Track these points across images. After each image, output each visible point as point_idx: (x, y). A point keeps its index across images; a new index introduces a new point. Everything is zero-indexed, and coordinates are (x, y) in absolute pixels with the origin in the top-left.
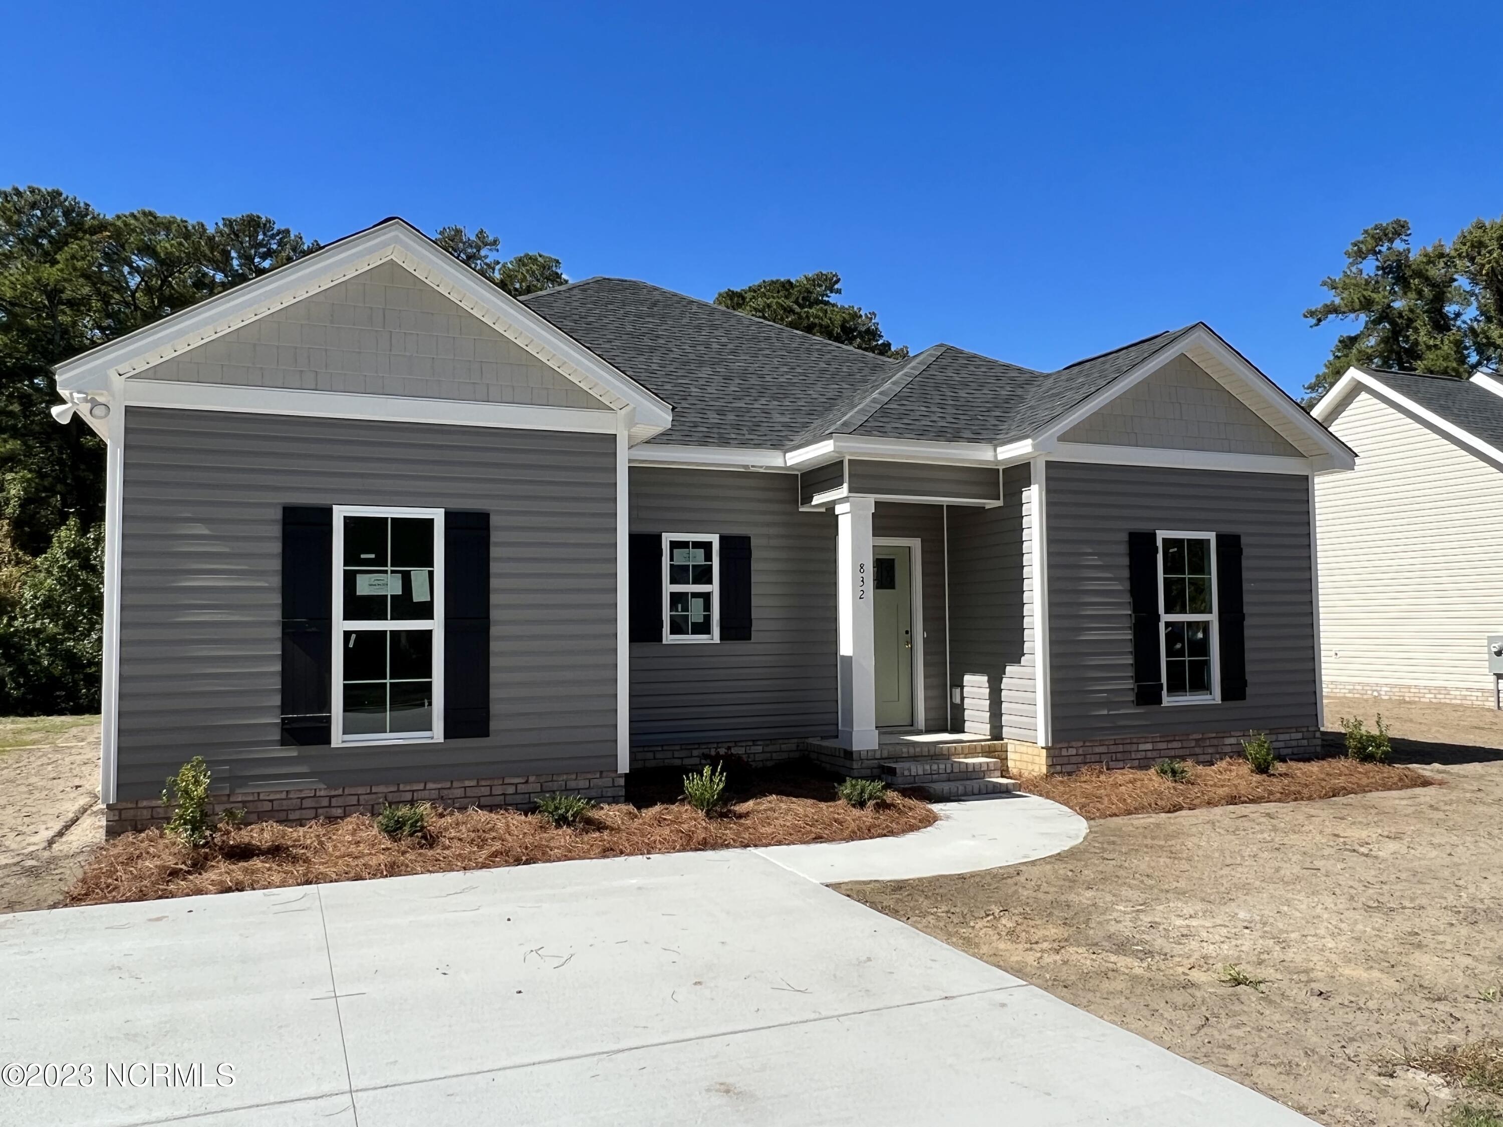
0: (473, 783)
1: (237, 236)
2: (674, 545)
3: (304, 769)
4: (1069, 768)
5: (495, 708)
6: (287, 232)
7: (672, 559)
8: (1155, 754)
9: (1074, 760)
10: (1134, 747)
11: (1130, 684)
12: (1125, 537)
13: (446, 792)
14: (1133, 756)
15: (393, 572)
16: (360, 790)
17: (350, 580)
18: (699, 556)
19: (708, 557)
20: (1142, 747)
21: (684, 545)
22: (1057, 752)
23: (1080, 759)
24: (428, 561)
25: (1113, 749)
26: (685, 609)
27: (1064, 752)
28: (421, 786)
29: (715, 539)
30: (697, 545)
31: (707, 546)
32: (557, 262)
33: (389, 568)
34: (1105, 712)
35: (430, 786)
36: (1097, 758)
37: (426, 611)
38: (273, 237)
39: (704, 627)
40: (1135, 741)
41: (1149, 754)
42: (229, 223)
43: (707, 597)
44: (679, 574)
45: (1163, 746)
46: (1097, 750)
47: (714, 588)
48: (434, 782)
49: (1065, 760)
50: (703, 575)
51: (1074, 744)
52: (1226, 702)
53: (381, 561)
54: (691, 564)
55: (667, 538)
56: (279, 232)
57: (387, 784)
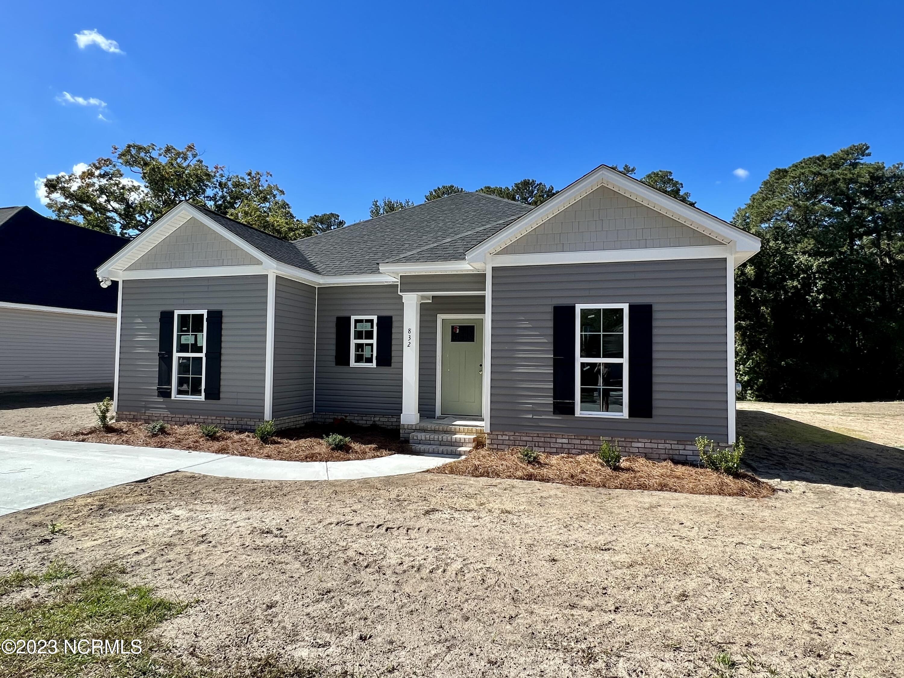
0: (215, 418)
1: (520, 190)
2: (357, 321)
3: (164, 406)
4: (502, 447)
5: (222, 389)
6: (541, 184)
7: (355, 327)
8: (569, 446)
9: (506, 442)
10: (554, 440)
11: (551, 401)
12: (551, 309)
13: (205, 420)
14: (552, 446)
15: (192, 335)
16: (181, 416)
17: (179, 337)
18: (366, 327)
19: (372, 327)
20: (559, 441)
21: (361, 321)
22: (495, 437)
23: (511, 443)
24: (202, 331)
25: (536, 439)
26: (362, 351)
27: (500, 437)
28: (198, 417)
29: (375, 318)
30: (367, 321)
31: (371, 321)
32: (670, 172)
33: (190, 333)
34: (531, 417)
35: (201, 417)
36: (524, 443)
37: (200, 350)
38: (535, 187)
39: (370, 360)
40: (554, 436)
41: (565, 446)
42: (516, 185)
43: (371, 345)
44: (359, 335)
45: (578, 442)
46: (525, 438)
47: (374, 341)
48: (202, 416)
49: (501, 442)
50: (369, 335)
51: (507, 433)
52: (631, 418)
53: (188, 331)
54: (364, 330)
55: (353, 318)
56: (538, 185)
57: (188, 415)
